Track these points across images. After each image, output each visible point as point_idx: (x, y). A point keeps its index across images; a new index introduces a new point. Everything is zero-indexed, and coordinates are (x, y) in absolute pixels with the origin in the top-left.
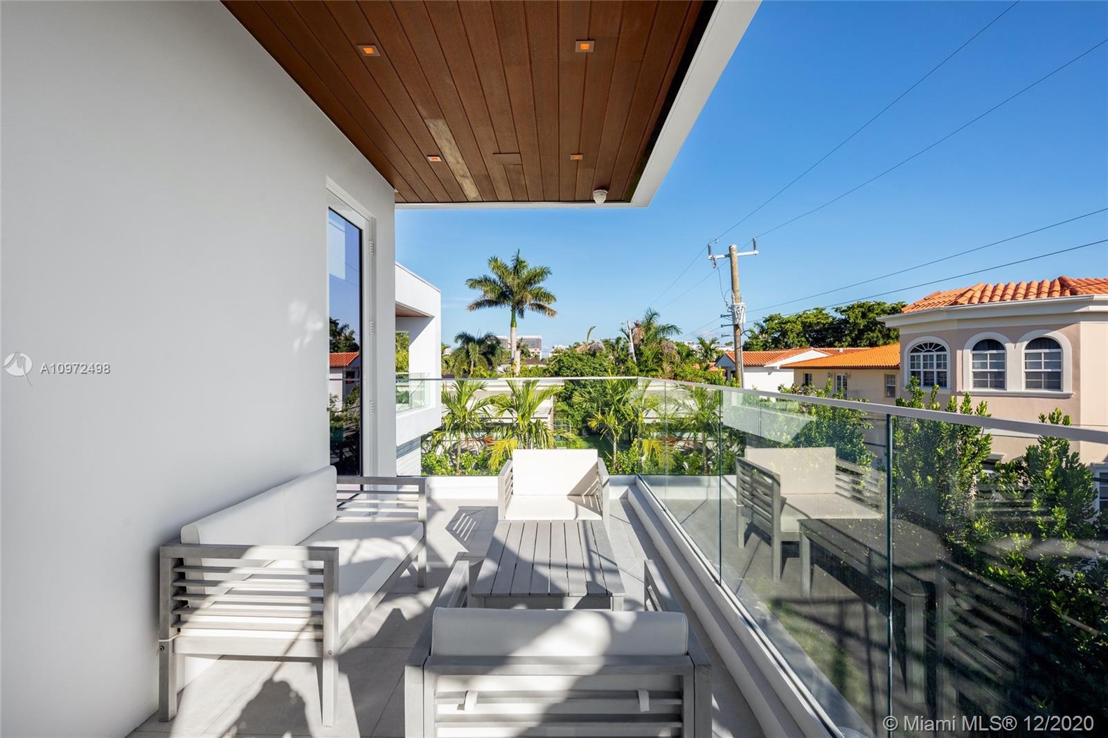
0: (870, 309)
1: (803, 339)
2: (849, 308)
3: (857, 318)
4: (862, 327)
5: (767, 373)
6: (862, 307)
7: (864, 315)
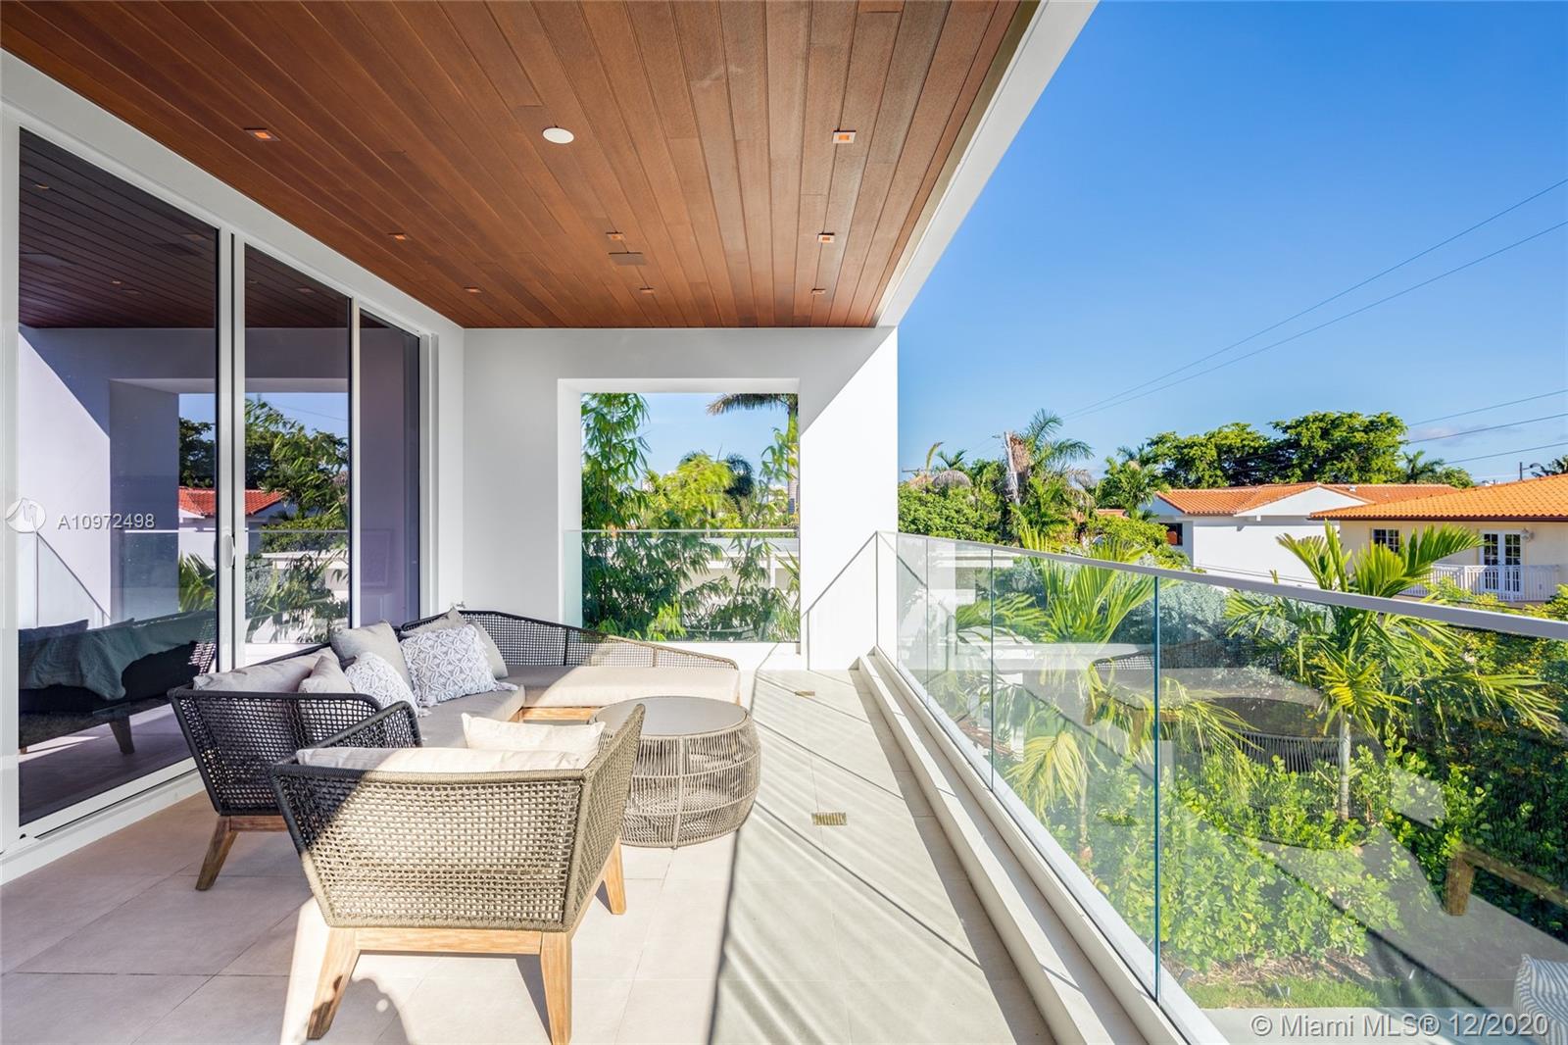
0: (1335, 423)
1: (1219, 473)
2: (1299, 424)
3: (1313, 437)
4: (1321, 453)
5: (1236, 528)
6: (1321, 420)
7: (1325, 434)
